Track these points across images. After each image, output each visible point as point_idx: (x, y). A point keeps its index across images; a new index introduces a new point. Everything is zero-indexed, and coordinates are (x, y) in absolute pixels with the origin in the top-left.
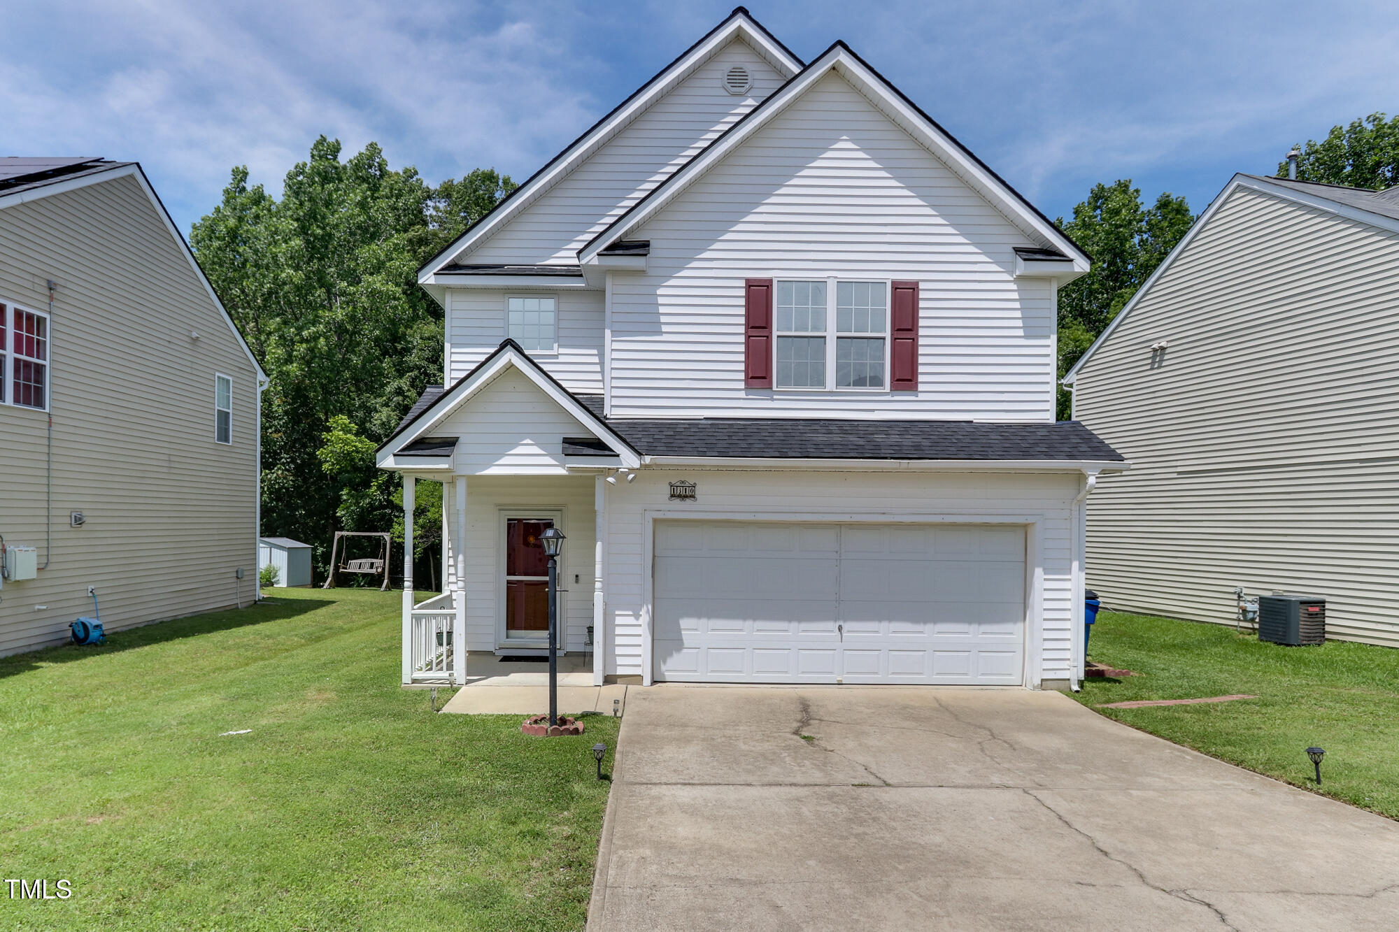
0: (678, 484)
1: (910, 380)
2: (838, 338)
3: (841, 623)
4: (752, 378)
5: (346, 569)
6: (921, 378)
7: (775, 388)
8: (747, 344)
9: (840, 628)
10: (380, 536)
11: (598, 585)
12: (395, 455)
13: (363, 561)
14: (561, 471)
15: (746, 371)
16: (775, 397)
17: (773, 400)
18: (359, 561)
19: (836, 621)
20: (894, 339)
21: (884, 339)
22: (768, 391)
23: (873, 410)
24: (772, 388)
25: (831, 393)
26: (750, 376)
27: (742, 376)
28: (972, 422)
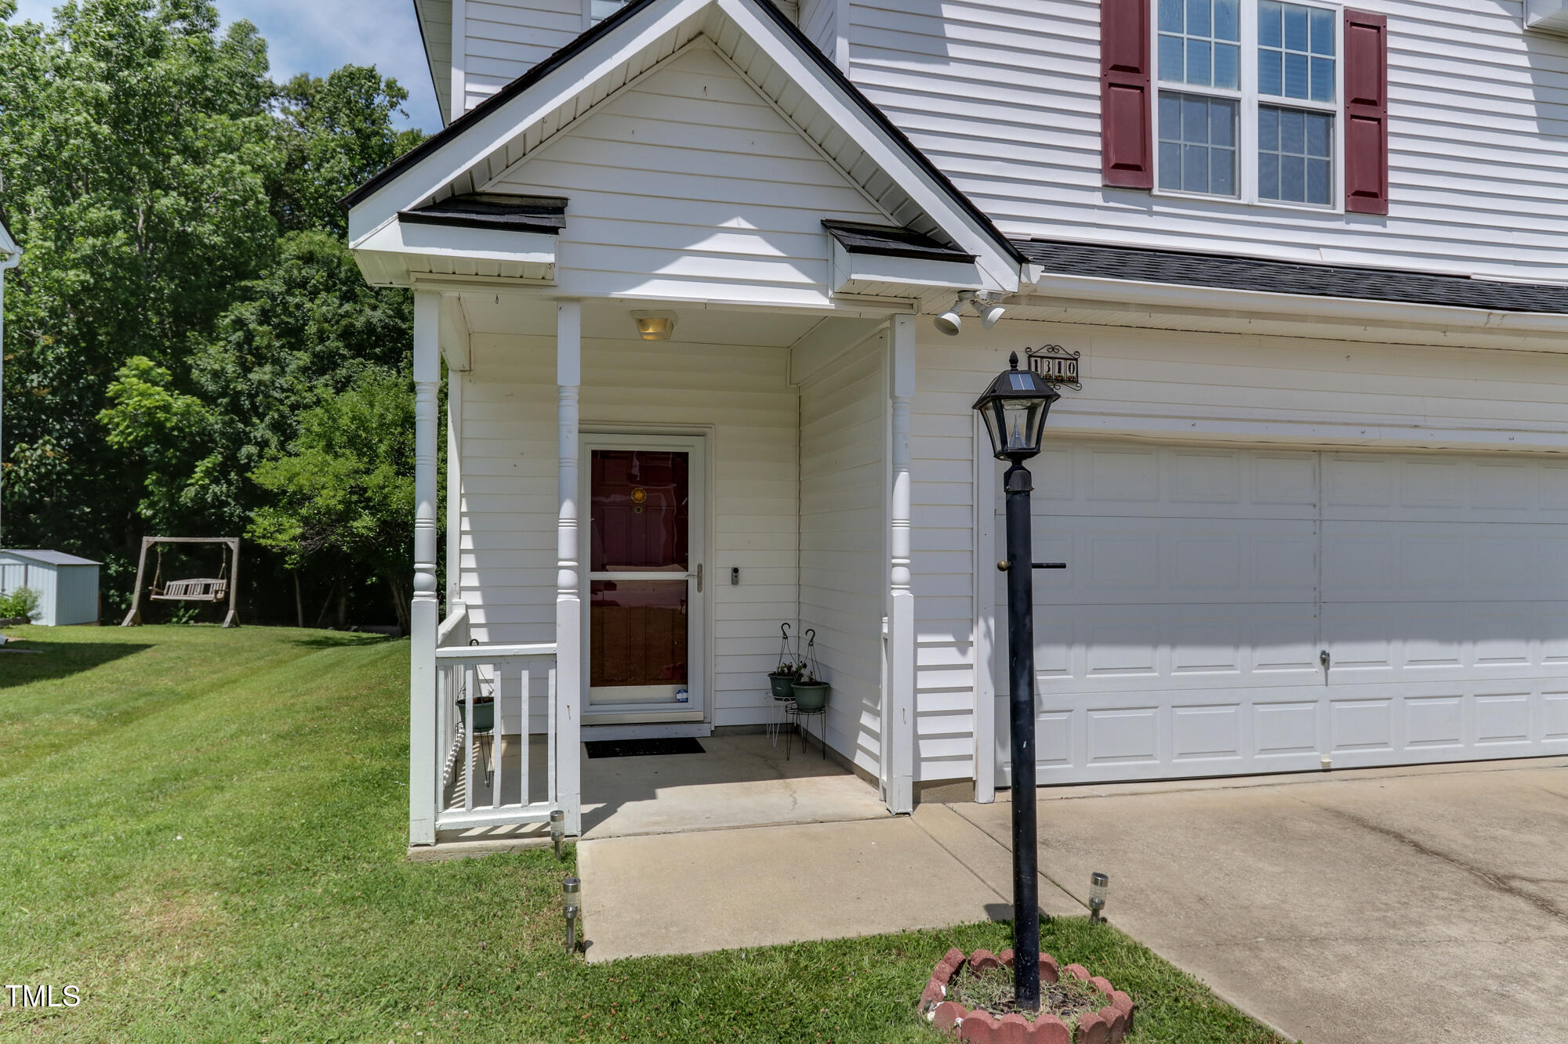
0: (1044, 353)
1: (1374, 195)
2: (1263, 106)
3: (1325, 647)
4: (1117, 166)
5: (162, 594)
6: (1393, 194)
7: (1156, 191)
8: (1104, 99)
9: (1325, 660)
10: (221, 543)
11: (900, 574)
12: (403, 218)
13: (192, 582)
14: (818, 300)
15: (1104, 153)
16: (1156, 208)
17: (1151, 213)
18: (184, 582)
19: (1315, 640)
20: (1351, 117)
21: (1330, 115)
22: (1142, 196)
23: (1317, 247)
24: (1150, 190)
25: (1249, 208)
26: (1112, 163)
27: (1096, 162)
28: (1468, 278)
